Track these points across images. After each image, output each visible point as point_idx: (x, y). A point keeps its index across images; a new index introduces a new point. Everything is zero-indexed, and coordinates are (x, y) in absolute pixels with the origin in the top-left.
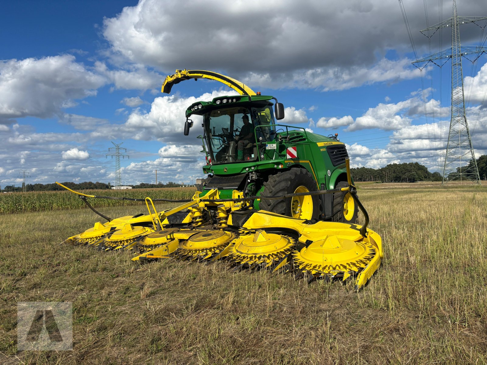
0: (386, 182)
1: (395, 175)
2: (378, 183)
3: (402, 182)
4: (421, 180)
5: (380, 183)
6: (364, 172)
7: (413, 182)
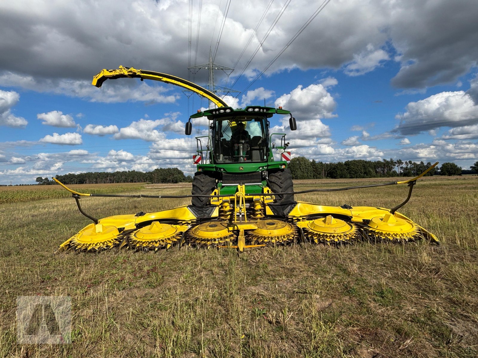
0: (155, 183)
1: (162, 177)
2: (148, 184)
3: (167, 183)
4: (181, 181)
5: (150, 184)
6: (135, 174)
7: (176, 183)
